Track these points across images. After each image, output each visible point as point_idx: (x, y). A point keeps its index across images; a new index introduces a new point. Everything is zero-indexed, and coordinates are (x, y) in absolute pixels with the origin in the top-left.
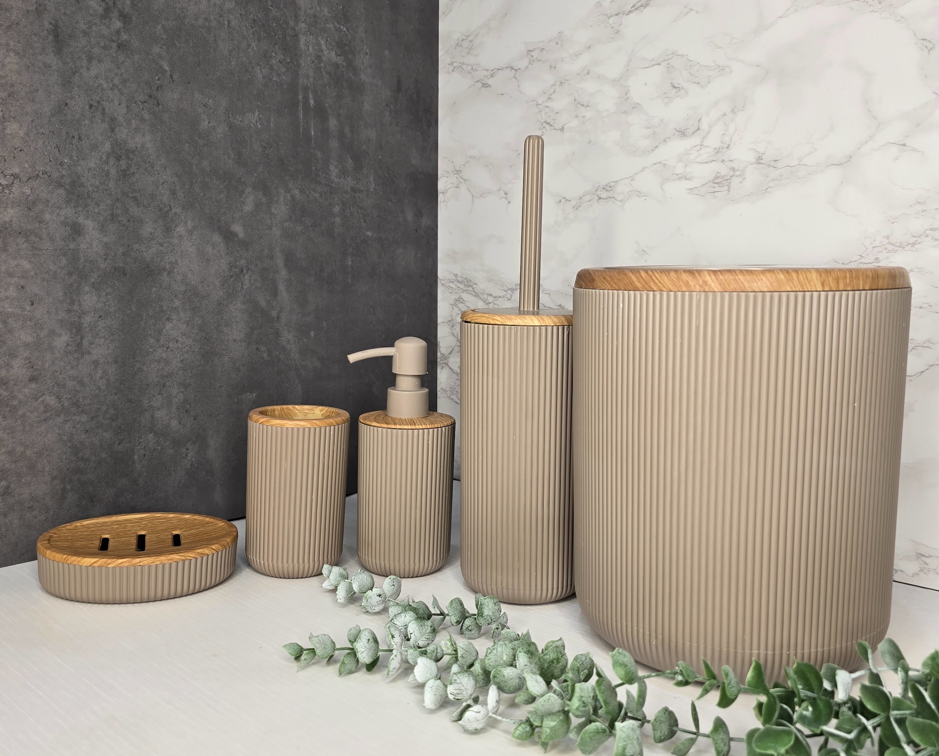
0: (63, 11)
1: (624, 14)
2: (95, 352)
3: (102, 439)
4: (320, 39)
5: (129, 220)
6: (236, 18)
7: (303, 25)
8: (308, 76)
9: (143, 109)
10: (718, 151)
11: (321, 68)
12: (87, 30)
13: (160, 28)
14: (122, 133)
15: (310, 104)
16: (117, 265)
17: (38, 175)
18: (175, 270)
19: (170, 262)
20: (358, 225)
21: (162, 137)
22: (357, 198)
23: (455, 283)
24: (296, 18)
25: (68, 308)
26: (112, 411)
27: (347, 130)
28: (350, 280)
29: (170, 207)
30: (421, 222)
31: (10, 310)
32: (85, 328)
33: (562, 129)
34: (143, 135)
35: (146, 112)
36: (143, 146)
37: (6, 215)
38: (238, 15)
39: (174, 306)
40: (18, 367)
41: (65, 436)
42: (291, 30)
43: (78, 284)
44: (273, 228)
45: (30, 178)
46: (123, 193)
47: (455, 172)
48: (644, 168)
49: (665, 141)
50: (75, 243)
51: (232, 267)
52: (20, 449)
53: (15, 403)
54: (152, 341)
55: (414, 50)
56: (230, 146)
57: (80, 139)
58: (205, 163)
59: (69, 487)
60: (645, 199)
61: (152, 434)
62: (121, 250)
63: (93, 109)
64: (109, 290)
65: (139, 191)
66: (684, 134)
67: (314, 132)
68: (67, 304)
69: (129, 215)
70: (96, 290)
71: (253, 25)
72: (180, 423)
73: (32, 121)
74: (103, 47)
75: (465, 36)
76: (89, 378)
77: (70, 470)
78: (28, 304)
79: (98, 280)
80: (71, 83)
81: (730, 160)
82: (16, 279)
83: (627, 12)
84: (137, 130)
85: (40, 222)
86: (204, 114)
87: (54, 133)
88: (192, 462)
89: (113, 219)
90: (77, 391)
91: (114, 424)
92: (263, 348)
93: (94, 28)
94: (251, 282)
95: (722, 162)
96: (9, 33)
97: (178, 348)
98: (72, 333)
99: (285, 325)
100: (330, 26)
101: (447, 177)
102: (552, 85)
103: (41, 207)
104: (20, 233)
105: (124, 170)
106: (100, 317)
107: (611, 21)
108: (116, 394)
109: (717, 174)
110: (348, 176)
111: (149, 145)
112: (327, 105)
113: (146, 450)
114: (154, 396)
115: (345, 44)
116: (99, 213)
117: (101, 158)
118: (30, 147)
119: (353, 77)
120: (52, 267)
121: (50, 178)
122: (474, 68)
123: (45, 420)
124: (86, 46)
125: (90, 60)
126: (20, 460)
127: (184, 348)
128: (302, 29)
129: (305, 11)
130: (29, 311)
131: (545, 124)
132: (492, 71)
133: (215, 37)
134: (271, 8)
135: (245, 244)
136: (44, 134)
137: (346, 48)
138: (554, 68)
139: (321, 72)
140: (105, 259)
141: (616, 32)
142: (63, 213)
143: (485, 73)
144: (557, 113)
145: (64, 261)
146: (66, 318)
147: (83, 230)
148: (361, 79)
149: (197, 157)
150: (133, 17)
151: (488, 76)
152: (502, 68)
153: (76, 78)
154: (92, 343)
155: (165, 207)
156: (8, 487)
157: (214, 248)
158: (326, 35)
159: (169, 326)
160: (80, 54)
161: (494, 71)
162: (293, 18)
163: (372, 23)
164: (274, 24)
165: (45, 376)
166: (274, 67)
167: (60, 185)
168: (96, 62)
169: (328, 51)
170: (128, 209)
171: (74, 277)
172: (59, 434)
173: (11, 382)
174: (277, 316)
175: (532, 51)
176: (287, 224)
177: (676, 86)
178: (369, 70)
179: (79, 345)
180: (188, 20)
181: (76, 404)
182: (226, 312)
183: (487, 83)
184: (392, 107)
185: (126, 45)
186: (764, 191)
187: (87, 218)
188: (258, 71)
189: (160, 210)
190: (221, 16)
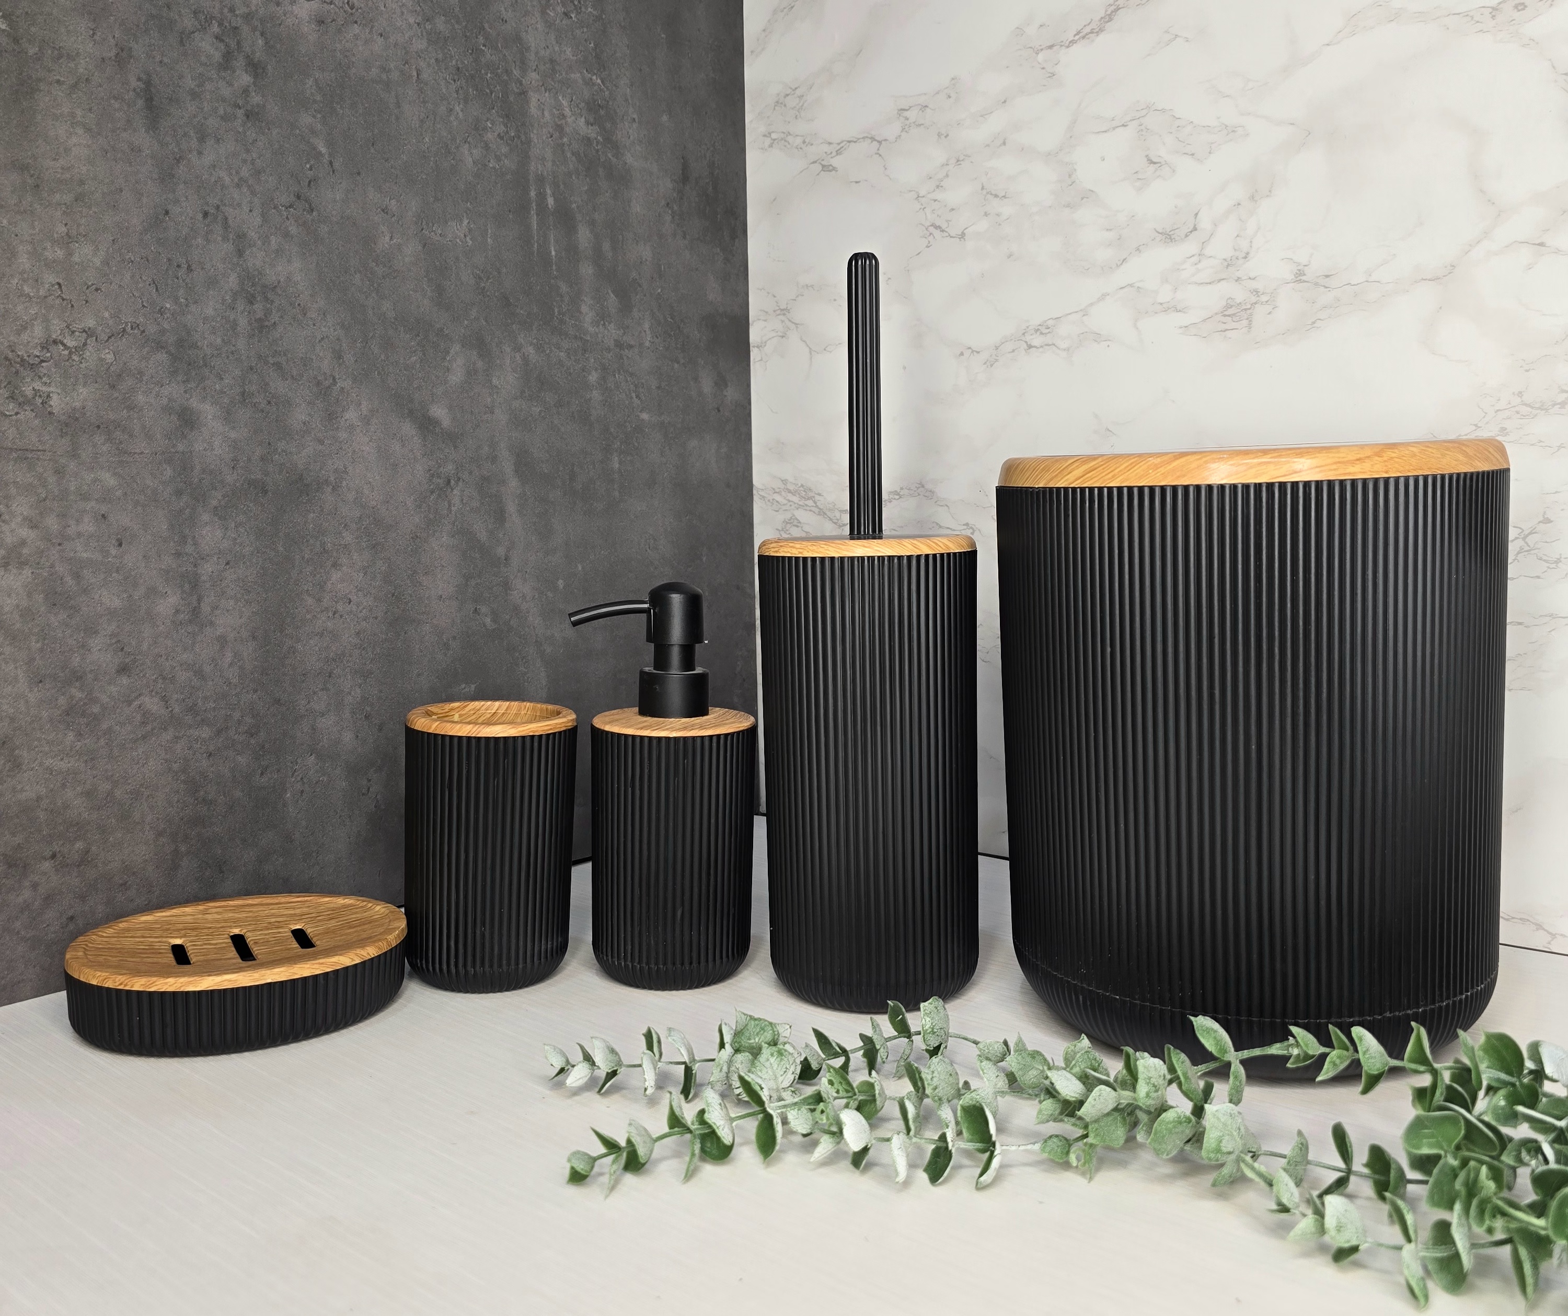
0: (158, 58)
1: (1061, 46)
2: (221, 622)
3: (234, 766)
4: (560, 98)
5: (269, 402)
6: (429, 65)
7: (534, 75)
8: (543, 159)
9: (287, 218)
10: (1230, 263)
11: (564, 144)
12: (197, 89)
13: (310, 83)
14: (256, 259)
15: (547, 205)
16: (253, 477)
17: (124, 330)
18: (344, 483)
19: (336, 469)
20: (627, 402)
21: (318, 263)
22: (625, 358)
23: (783, 493)
24: (523, 65)
25: (176, 550)
26: (248, 720)
27: (606, 246)
28: (617, 494)
29: (334, 379)
30: (725, 396)
31: (85, 555)
32: (205, 582)
33: (962, 236)
34: (289, 261)
35: (293, 222)
36: (289, 279)
37: (75, 397)
38: (433, 61)
39: (343, 543)
40: (99, 650)
41: (175, 762)
42: (516, 83)
43: (192, 509)
44: (496, 411)
45: (113, 335)
46: (260, 357)
47: (778, 312)
48: (1104, 296)
49: (1138, 249)
50: (185, 441)
51: (433, 476)
52: (105, 786)
53: (96, 709)
54: (310, 601)
55: (706, 113)
56: (425, 277)
57: (190, 269)
58: (386, 306)
59: (183, 849)
60: (1108, 346)
61: (313, 757)
62: (259, 452)
63: (209, 219)
64: (241, 518)
65: (285, 355)
66: (1170, 238)
67: (556, 251)
68: (175, 542)
69: (270, 393)
70: (220, 518)
71: (456, 77)
72: (357, 736)
73: (113, 240)
74: (222, 118)
75: (791, 88)
76: (212, 665)
77: (185, 819)
78: (114, 545)
79: (223, 503)
80: (173, 176)
81: (1250, 278)
82: (93, 503)
83: (1068, 42)
84: (279, 252)
85: (130, 408)
86: (384, 226)
87: (148, 260)
88: (378, 801)
89: (245, 400)
90: (193, 688)
91: (253, 741)
92: (484, 609)
93: (208, 86)
94: (462, 500)
95: (1236, 281)
96: (75, 96)
97: (351, 612)
98: (183, 592)
99: (519, 571)
100: (576, 76)
101: (765, 321)
102: (943, 165)
103: (130, 382)
104: (98, 427)
105: (260, 319)
106: (227, 564)
107: (1041, 57)
108: (255, 691)
109: (1229, 301)
110: (610, 323)
111: (297, 277)
112: (574, 206)
113: (304, 783)
114: (315, 693)
115: (599, 106)
116: (222, 392)
117: (224, 300)
118: (111, 284)
119: (614, 160)
120: (149, 482)
121: (144, 334)
122: (807, 141)
123: (144, 737)
124: (195, 116)
125: (202, 139)
126: (105, 805)
127: (361, 612)
128: (533, 82)
129: (537, 53)
130: (115, 557)
131: (932, 229)
132: (839, 144)
133: (397, 97)
134: (483, 48)
135: (453, 438)
136: (132, 262)
137: (602, 112)
138: (947, 136)
139: (563, 151)
140: (233, 468)
141: (1050, 75)
142: (166, 391)
143: (826, 148)
144: (953, 209)
145: (169, 472)
146: (174, 566)
147: (198, 419)
148: (626, 163)
149: (374, 295)
150: (269, 67)
151: (831, 153)
152: (855, 140)
153: (181, 170)
154: (217, 608)
155: (326, 379)
156: (88, 852)
157: (403, 446)
158: (569, 91)
159: (336, 576)
160: (186, 130)
161: (842, 145)
162: (518, 63)
163: (641, 70)
164: (489, 75)
165: (142, 664)
166: (491, 145)
167: (160, 346)
168: (212, 141)
169: (573, 118)
170: (267, 384)
171: (185, 498)
172: (166, 761)
173: (89, 676)
174: (506, 555)
175: (907, 110)
176: (516, 404)
177: (1154, 160)
178: (638, 148)
179: (196, 612)
180: (354, 70)
181: (192, 709)
182: (424, 550)
183: (831, 165)
184: (676, 208)
185: (257, 114)
186: (1311, 326)
187: (204, 399)
188: (466, 152)
189: (318, 384)
190: (406, 63)
